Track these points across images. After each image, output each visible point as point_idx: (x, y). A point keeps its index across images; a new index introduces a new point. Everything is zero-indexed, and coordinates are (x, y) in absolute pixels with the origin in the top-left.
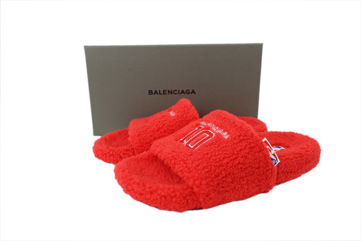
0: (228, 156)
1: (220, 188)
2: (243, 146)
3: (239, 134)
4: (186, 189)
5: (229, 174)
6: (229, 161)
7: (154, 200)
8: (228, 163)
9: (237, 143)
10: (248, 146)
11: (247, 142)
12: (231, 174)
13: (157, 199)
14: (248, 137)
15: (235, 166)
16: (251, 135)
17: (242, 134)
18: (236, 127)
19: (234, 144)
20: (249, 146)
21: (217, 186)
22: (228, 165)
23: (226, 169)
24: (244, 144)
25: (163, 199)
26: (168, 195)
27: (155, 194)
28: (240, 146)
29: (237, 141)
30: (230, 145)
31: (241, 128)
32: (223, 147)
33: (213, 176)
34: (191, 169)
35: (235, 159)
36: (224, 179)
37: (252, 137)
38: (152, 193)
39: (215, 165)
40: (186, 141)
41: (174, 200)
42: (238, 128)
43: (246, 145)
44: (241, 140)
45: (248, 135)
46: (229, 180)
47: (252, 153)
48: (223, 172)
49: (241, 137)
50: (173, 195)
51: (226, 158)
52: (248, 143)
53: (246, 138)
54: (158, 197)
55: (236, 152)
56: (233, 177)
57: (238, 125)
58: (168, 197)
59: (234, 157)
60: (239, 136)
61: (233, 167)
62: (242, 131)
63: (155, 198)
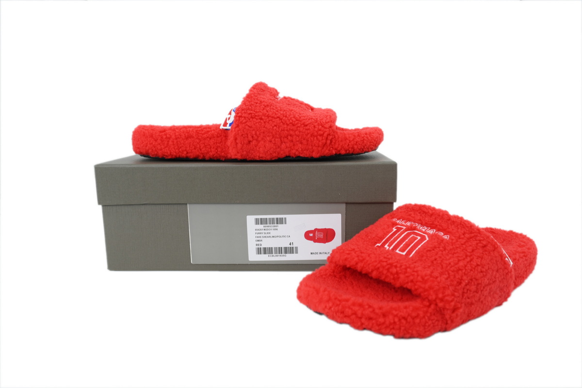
0: (462, 258)
1: (465, 299)
2: (474, 246)
3: (462, 232)
4: (429, 306)
5: (471, 280)
6: (466, 264)
7: (390, 324)
8: (466, 266)
9: (465, 243)
10: (479, 245)
11: (476, 240)
12: (474, 280)
13: (395, 323)
14: (476, 234)
15: (474, 269)
16: (478, 231)
17: (465, 231)
18: (454, 224)
19: (462, 244)
20: (481, 245)
21: (463, 296)
22: (467, 268)
23: (466, 273)
24: (474, 243)
25: (403, 321)
26: (409, 315)
27: (391, 317)
28: (470, 246)
29: (464, 241)
30: (458, 246)
31: (461, 224)
32: (451, 250)
33: (455, 283)
34: (426, 278)
35: (471, 260)
36: (468, 287)
37: (480, 234)
38: (384, 315)
39: (452, 269)
40: (389, 246)
41: (417, 321)
42: (458, 225)
43: (477, 244)
44: (468, 239)
45: (473, 231)
46: (473, 288)
47: (486, 252)
48: (465, 278)
49: (467, 236)
50: (414, 314)
51: (461, 260)
52: (478, 242)
53: (473, 235)
54: (396, 320)
55: (468, 254)
56: (476, 283)
57: (456, 222)
58: (409, 317)
59: (469, 259)
60: (464, 234)
61: (473, 270)
62: (464, 228)
63: (392, 321)
